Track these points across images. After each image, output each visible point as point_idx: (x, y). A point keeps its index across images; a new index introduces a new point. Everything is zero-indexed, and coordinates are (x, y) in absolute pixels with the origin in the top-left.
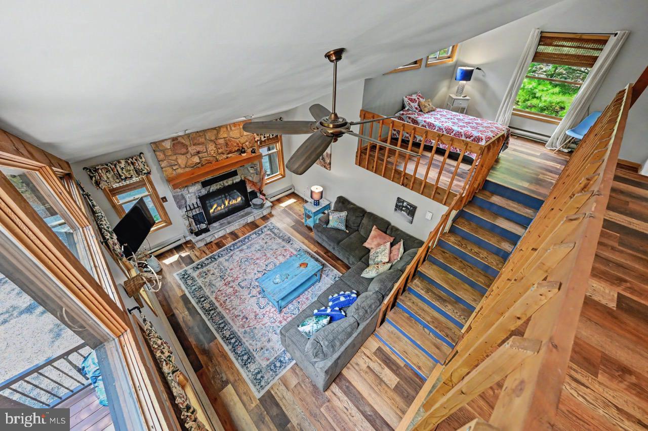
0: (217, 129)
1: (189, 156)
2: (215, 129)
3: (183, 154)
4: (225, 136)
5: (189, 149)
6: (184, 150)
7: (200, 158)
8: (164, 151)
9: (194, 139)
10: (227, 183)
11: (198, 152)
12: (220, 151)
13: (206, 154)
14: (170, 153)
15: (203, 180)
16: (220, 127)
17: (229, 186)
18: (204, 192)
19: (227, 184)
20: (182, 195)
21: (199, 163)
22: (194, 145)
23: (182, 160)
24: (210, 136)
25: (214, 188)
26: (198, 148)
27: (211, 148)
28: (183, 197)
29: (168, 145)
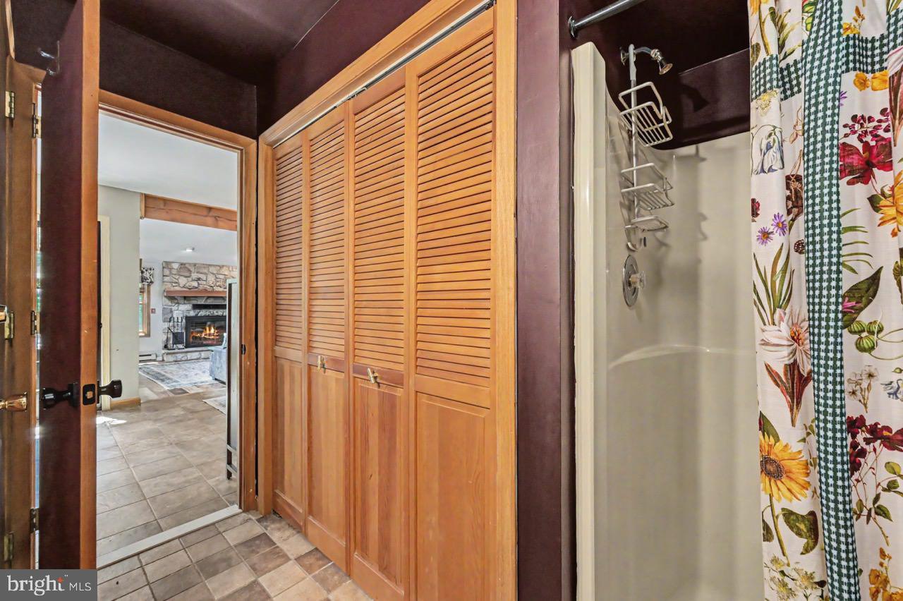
0: (221, 267)
1: (190, 279)
2: (219, 266)
3: (186, 277)
4: (226, 273)
5: (192, 274)
6: (187, 274)
7: (199, 284)
8: (171, 269)
9: (200, 268)
10: (217, 312)
11: (199, 279)
12: (218, 284)
13: (205, 282)
14: (174, 272)
15: (195, 302)
16: (223, 266)
17: (217, 316)
18: (192, 314)
19: (216, 314)
20: (171, 309)
21: (196, 288)
22: (197, 273)
23: (183, 281)
24: (212, 269)
25: (203, 313)
26: (200, 276)
27: (211, 279)
28: (171, 311)
29: (176, 266)
